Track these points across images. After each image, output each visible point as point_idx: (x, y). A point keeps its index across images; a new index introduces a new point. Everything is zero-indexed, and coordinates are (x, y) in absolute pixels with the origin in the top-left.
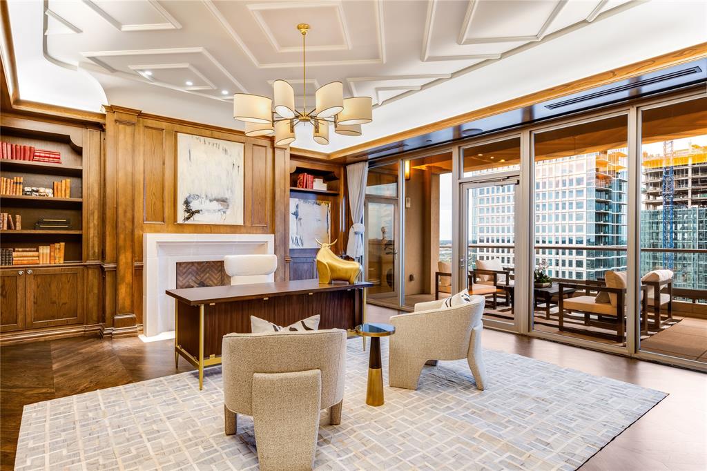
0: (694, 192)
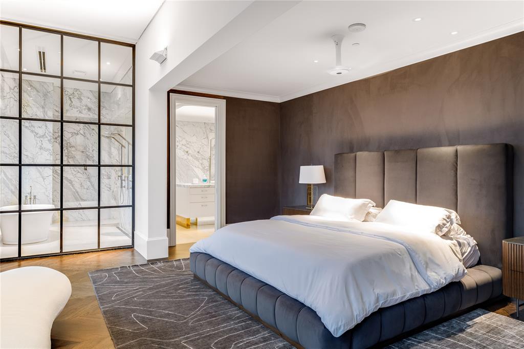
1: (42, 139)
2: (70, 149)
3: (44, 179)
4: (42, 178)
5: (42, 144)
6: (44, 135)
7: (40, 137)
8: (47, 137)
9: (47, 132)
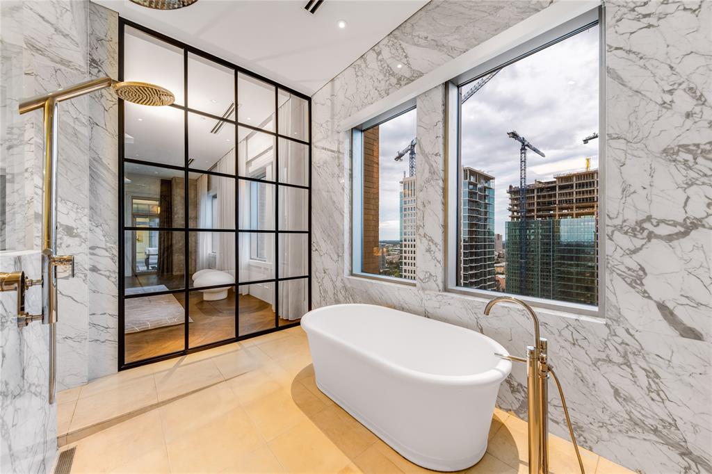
0: (538, 210)
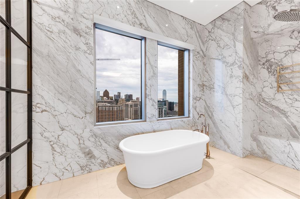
1: (232, 67)
2: (283, 72)
3: (234, 108)
4: (232, 107)
5: (232, 72)
6: (233, 63)
7: (230, 66)
8: (237, 64)
9: (237, 58)
